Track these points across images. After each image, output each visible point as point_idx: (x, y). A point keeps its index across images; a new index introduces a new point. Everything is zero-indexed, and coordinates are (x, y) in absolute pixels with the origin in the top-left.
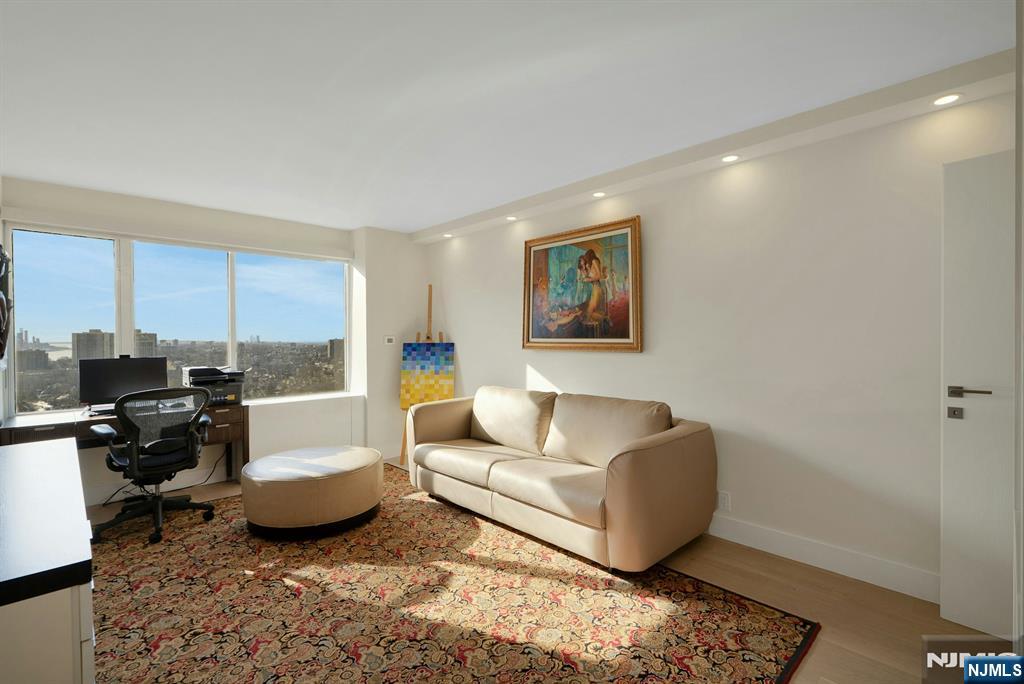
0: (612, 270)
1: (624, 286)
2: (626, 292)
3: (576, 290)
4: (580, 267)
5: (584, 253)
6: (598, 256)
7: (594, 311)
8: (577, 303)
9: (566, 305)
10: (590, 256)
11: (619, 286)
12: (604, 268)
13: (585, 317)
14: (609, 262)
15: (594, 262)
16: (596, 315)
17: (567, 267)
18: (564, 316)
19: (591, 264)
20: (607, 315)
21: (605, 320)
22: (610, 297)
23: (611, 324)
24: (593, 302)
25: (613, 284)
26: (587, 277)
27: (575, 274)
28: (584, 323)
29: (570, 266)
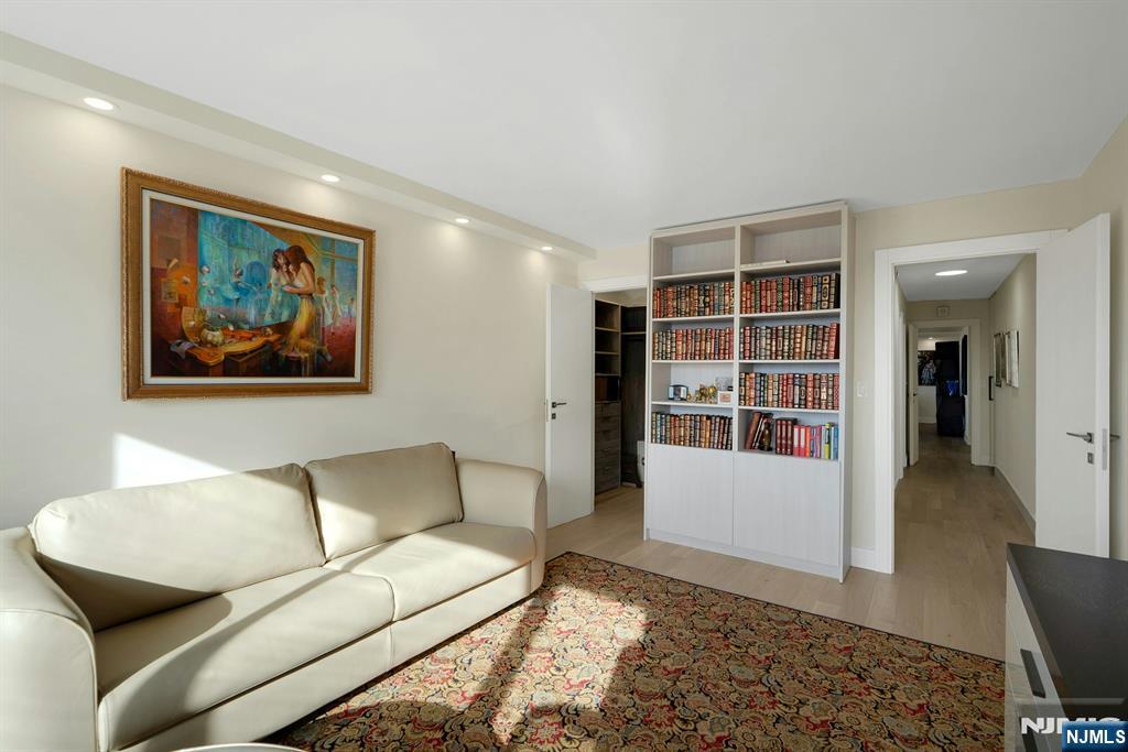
0: (332, 286)
1: (350, 310)
2: (352, 319)
3: (267, 300)
4: (278, 267)
5: (285, 247)
6: (311, 259)
7: (302, 337)
8: (268, 320)
9: (247, 322)
10: (296, 256)
11: (342, 309)
12: (321, 281)
13: (285, 344)
14: (329, 273)
15: (303, 265)
16: (305, 343)
17: (246, 259)
18: (242, 339)
19: (298, 268)
20: (323, 344)
21: (320, 352)
22: (329, 321)
23: (329, 358)
24: (301, 323)
25: (334, 306)
26: (291, 284)
27: (266, 276)
28: (283, 353)
29: (255, 258)
